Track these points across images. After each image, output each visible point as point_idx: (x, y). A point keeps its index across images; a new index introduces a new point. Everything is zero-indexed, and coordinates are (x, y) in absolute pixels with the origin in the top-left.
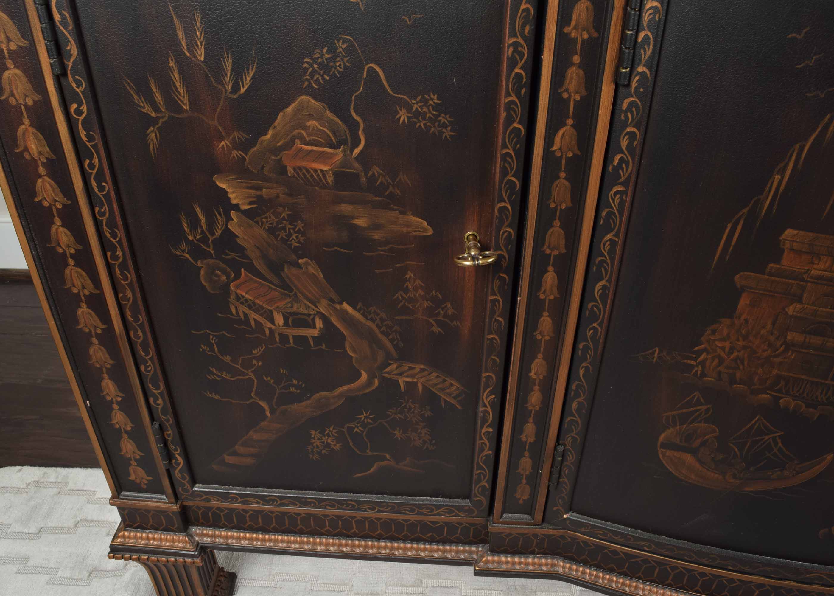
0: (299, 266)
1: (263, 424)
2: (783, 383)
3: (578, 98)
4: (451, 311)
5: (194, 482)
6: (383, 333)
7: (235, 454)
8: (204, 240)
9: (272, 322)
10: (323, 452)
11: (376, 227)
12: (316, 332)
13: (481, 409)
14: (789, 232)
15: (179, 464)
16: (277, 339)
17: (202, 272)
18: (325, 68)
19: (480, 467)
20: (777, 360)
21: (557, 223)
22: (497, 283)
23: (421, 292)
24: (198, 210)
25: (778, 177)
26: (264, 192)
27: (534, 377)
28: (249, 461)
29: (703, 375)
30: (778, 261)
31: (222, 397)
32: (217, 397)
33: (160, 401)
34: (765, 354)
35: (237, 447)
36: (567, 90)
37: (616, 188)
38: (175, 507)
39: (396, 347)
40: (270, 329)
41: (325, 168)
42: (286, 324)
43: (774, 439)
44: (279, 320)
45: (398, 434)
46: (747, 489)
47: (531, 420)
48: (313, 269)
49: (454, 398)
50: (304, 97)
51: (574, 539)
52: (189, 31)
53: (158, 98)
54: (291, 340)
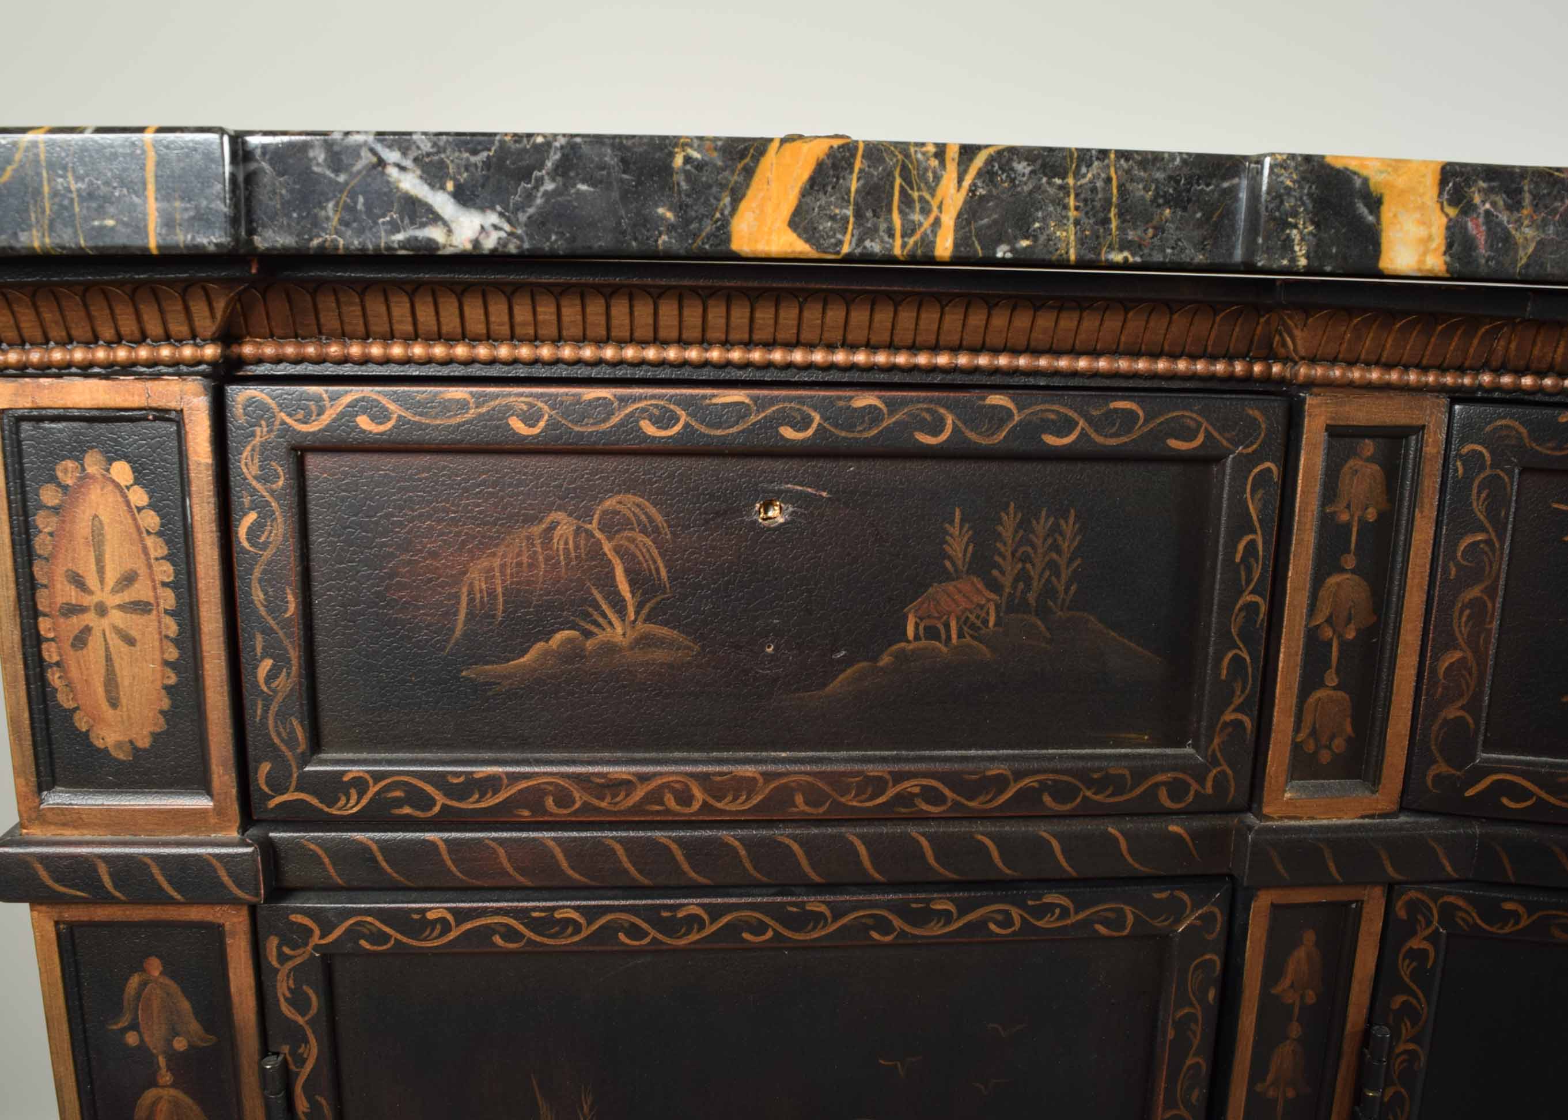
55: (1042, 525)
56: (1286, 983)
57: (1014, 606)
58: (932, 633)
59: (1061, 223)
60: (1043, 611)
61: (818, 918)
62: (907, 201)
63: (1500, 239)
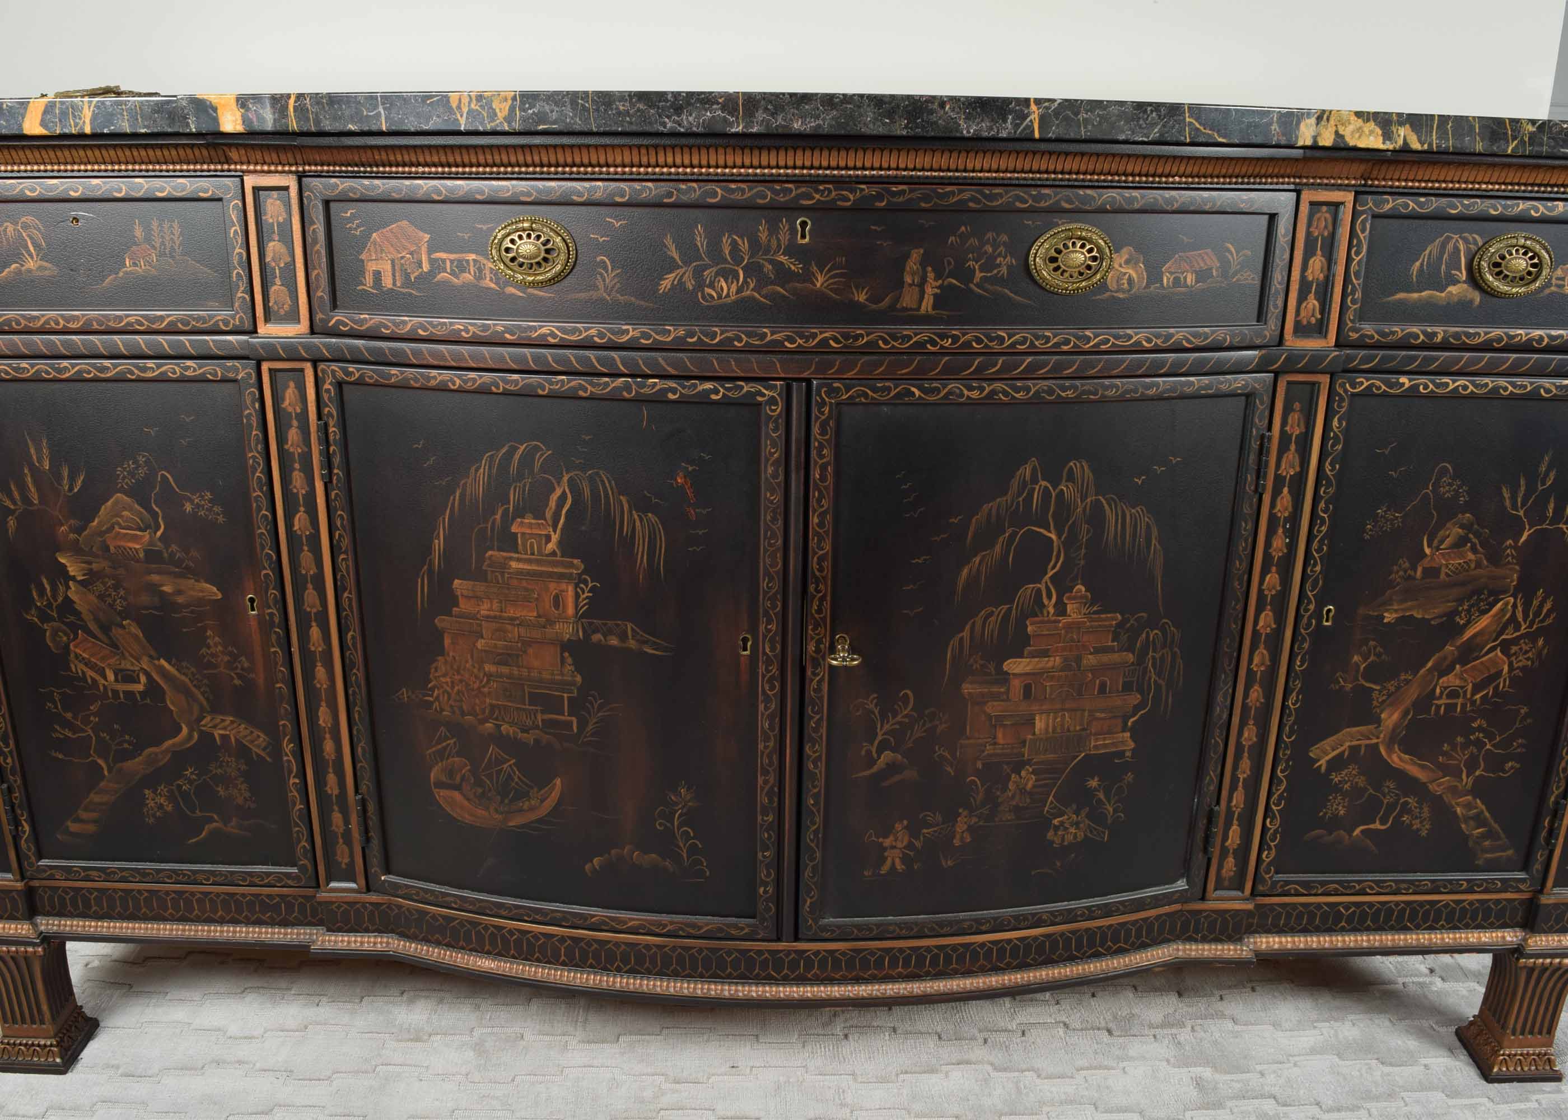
0: (123, 627)
1: (102, 784)
2: (497, 712)
3: (304, 492)
4: (246, 665)
5: (40, 857)
6: (195, 686)
7: (79, 820)
8: (49, 605)
9: (105, 678)
10: (158, 814)
11: (179, 592)
12: (140, 688)
13: (285, 758)
14: (456, 581)
15: (24, 832)
16: (110, 694)
17: (48, 634)
18: (132, 474)
19: (298, 826)
20: (486, 690)
21: (310, 586)
22: (274, 637)
23: (220, 648)
24: (45, 581)
25: (437, 541)
26: (94, 566)
27: (324, 725)
28: (92, 828)
29: (442, 710)
30: (458, 606)
31: (65, 755)
32: (61, 756)
33: (9, 760)
34: (476, 686)
35: (80, 812)
36: (295, 487)
37: (342, 556)
38: (19, 885)
39: (207, 699)
40: (104, 685)
41: (137, 547)
42: (116, 680)
43: (510, 766)
44: (111, 676)
45: (221, 791)
46: (511, 824)
47: (331, 770)
48: (135, 629)
49: (264, 749)
50: (119, 495)
51: (400, 907)
52: (39, 450)
53: (16, 495)
54: (122, 695)
55: (166, 225)
56: (287, 402)
57: (161, 254)
58: (135, 264)
59: (123, 120)
60: (172, 257)
61: (108, 368)
62: (74, 116)
63: (261, 119)
